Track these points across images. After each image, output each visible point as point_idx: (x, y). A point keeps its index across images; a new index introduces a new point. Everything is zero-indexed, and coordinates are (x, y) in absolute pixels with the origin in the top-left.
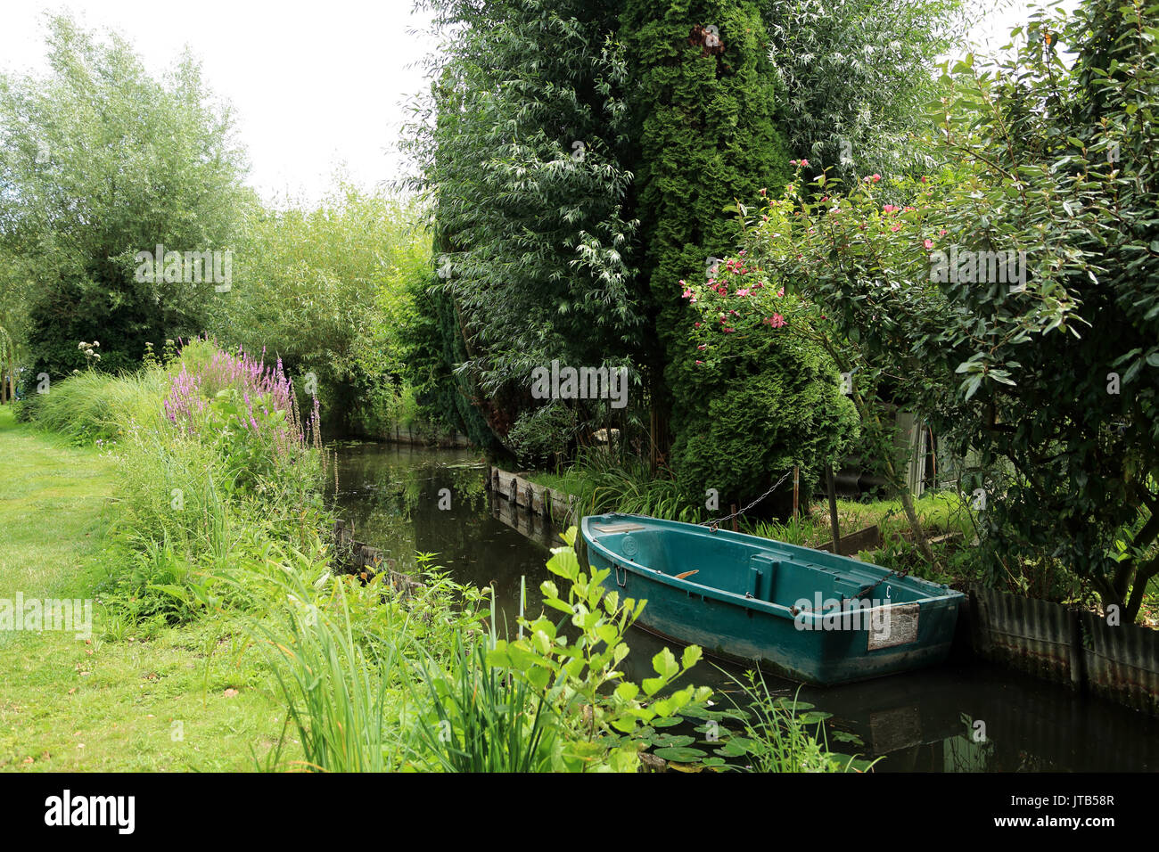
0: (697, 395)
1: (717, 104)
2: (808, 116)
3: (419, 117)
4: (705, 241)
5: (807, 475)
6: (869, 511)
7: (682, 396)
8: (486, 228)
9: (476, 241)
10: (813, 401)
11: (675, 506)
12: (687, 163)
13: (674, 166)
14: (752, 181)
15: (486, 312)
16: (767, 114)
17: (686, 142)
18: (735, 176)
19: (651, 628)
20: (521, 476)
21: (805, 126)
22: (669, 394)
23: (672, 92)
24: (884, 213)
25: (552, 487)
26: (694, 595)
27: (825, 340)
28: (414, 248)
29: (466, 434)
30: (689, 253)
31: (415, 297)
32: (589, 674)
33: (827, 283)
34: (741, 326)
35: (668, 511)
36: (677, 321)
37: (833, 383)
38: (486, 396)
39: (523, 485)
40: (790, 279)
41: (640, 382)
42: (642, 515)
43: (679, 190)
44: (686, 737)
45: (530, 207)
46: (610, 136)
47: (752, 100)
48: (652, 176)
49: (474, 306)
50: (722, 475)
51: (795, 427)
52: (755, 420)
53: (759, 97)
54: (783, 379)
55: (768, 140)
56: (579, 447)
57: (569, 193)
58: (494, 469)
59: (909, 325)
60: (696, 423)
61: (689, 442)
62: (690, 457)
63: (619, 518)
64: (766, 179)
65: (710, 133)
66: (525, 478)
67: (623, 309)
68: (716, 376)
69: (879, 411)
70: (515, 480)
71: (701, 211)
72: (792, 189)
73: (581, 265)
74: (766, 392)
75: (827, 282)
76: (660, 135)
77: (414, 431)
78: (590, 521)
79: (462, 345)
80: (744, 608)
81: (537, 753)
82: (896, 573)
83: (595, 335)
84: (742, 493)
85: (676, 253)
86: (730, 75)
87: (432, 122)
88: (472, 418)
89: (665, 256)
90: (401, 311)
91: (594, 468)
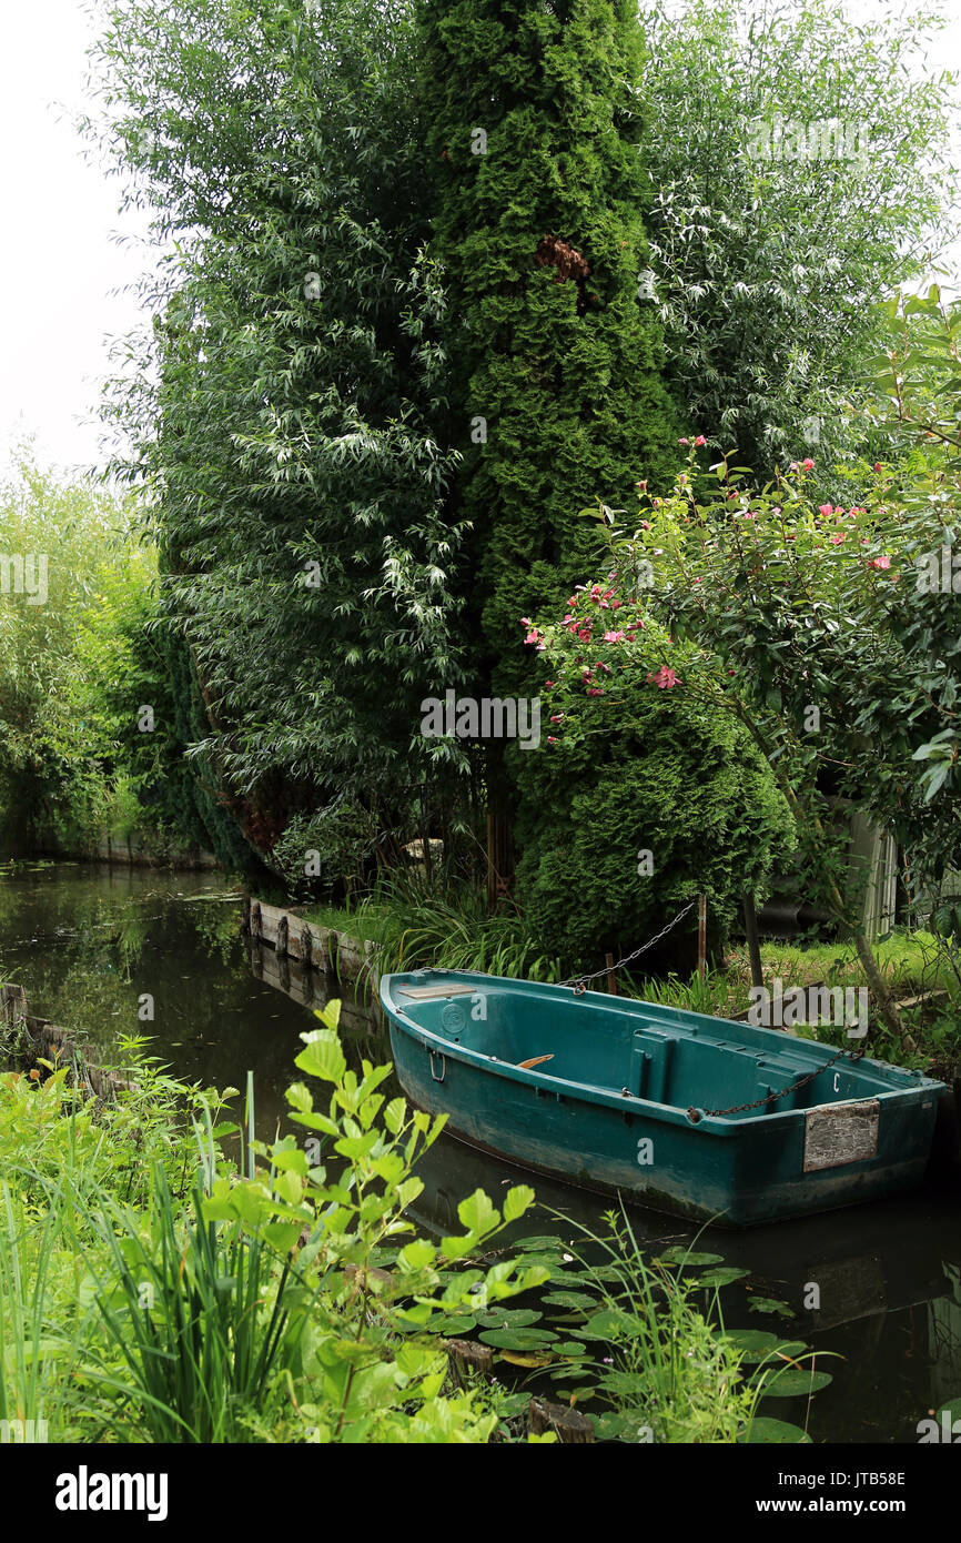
0: (554, 788)
1: (580, 352)
2: (712, 373)
3: (133, 367)
4: (563, 557)
5: (719, 908)
6: (813, 959)
7: (532, 791)
8: (236, 538)
9: (221, 557)
10: (727, 795)
11: (523, 956)
12: (535, 441)
13: (517, 444)
14: (633, 468)
15: (236, 664)
16: (654, 367)
17: (534, 409)
18: (607, 460)
19: (482, 1143)
20: (294, 913)
21: (707, 387)
22: (513, 787)
23: (511, 335)
24: (821, 516)
25: (340, 930)
26: (546, 1093)
27: (739, 706)
28: (131, 565)
29: (211, 850)
30: (540, 575)
31: (131, 641)
32: (360, 1225)
33: (734, 623)
34: (615, 686)
35: (512, 965)
36: (522, 678)
37: (757, 769)
38: (237, 792)
39: (296, 927)
40: (680, 617)
41: (468, 770)
42: (472, 972)
43: (524, 480)
44: (529, 1312)
45: (302, 505)
46: (422, 399)
47: (631, 347)
48: (483, 460)
49: (216, 656)
50: (592, 909)
51: (700, 836)
52: (639, 825)
53: (642, 343)
54: (682, 763)
55: (655, 406)
56: (379, 868)
57: (363, 484)
58: (254, 902)
59: (851, 686)
60: (552, 830)
61: (543, 860)
62: (544, 882)
63: (437, 976)
64: (652, 464)
65: (569, 396)
66: (300, 915)
67: (442, 661)
68: (581, 761)
69: (821, 811)
70: (285, 919)
71: (557, 512)
72: (684, 480)
73: (381, 594)
74: (655, 784)
75: (734, 621)
76: (495, 399)
77: (135, 845)
78: (394, 981)
79: (203, 715)
80: (620, 1111)
81: (280, 1348)
82: (848, 1053)
83: (399, 699)
84: (622, 936)
85: (520, 576)
86: (598, 309)
87: (153, 376)
88: (219, 825)
89: (503, 580)
90: (110, 662)
91: (403, 900)
